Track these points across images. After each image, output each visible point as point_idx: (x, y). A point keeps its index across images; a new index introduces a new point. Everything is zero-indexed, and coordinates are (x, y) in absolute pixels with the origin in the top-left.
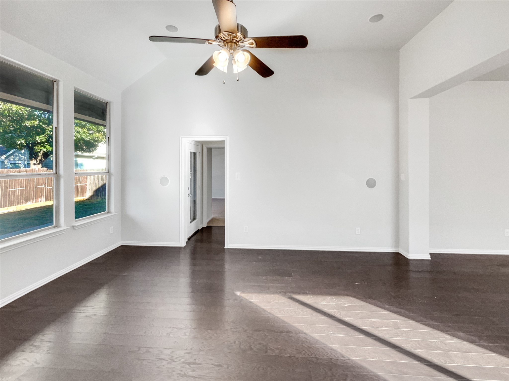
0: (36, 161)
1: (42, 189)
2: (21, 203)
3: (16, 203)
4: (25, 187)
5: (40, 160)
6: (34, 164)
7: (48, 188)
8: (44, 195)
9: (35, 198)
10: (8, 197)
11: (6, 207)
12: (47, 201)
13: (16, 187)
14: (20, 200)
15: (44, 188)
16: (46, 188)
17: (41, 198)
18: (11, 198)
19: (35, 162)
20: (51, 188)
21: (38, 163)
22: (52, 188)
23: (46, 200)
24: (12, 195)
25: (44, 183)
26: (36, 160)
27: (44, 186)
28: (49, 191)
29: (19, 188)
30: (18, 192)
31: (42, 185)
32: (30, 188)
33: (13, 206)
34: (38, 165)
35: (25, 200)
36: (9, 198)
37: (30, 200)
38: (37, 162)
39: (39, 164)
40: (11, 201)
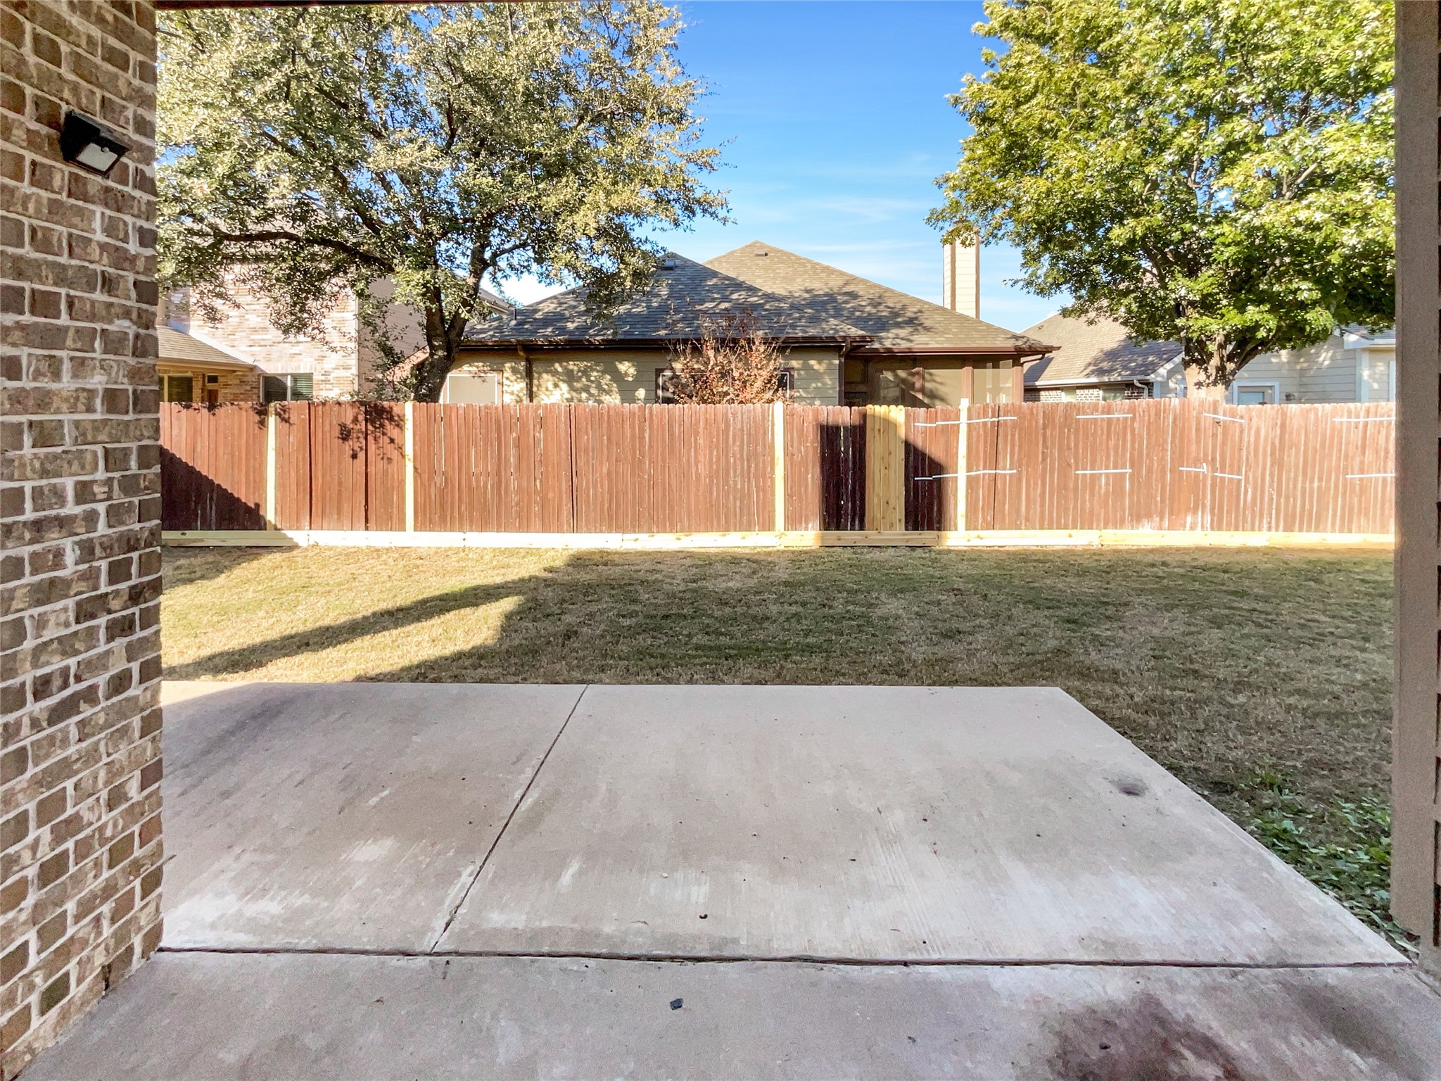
0: (1202, 373)
1: (1197, 480)
2: (1119, 524)
3: (1098, 520)
4: (1132, 467)
5: (1218, 369)
6: (1199, 384)
7: (1222, 479)
8: (1208, 503)
9: (1171, 513)
10: (1071, 495)
11: (1066, 527)
12: (1220, 529)
13: (1098, 463)
14: (1115, 510)
15: (1205, 476)
16: (1214, 479)
17: (1195, 512)
18: (1083, 502)
19: (1202, 377)
20: (1240, 481)
21: (1212, 378)
22: (1242, 477)
23: (1217, 525)
24: (1084, 490)
25: (1206, 455)
26: (1206, 369)
27: (1205, 468)
28: (1230, 492)
29: (1107, 468)
30: (1107, 484)
31: (1196, 463)
32: (1150, 471)
33: (1091, 528)
34: (1212, 388)
35: (1131, 514)
36: (1076, 501)
37: (1149, 516)
38: (1208, 377)
39: (1215, 383)
40: (1083, 510)
